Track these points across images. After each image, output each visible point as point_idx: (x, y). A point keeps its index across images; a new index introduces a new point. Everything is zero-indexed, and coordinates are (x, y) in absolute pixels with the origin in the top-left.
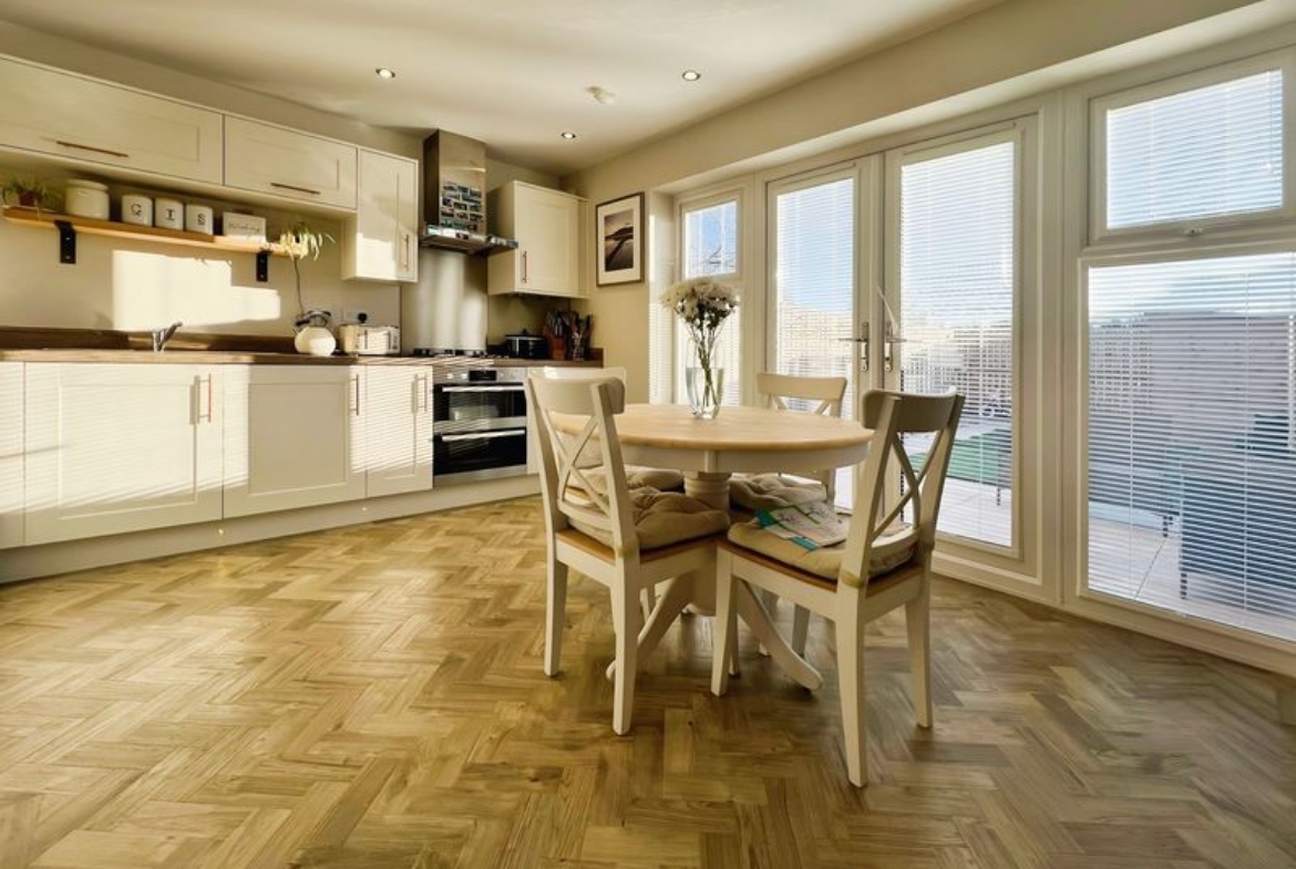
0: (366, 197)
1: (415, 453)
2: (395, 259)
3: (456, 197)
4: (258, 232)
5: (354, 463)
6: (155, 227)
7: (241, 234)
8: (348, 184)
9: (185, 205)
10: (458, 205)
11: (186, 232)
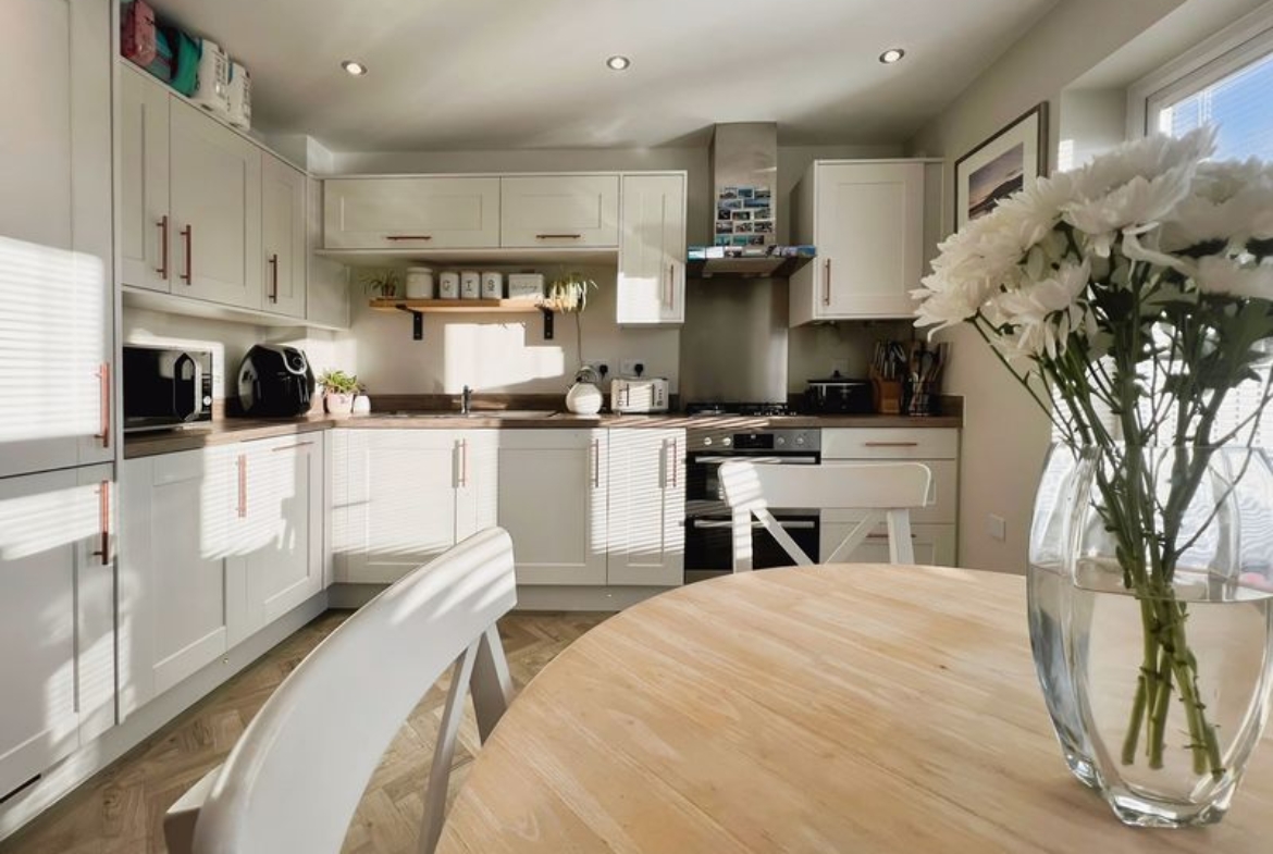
0: (628, 231)
1: (663, 538)
2: (660, 297)
3: (735, 205)
4: (535, 289)
5: (594, 542)
6: (461, 300)
7: (522, 294)
8: (610, 220)
9: (480, 274)
10: (738, 216)
11: (482, 300)
